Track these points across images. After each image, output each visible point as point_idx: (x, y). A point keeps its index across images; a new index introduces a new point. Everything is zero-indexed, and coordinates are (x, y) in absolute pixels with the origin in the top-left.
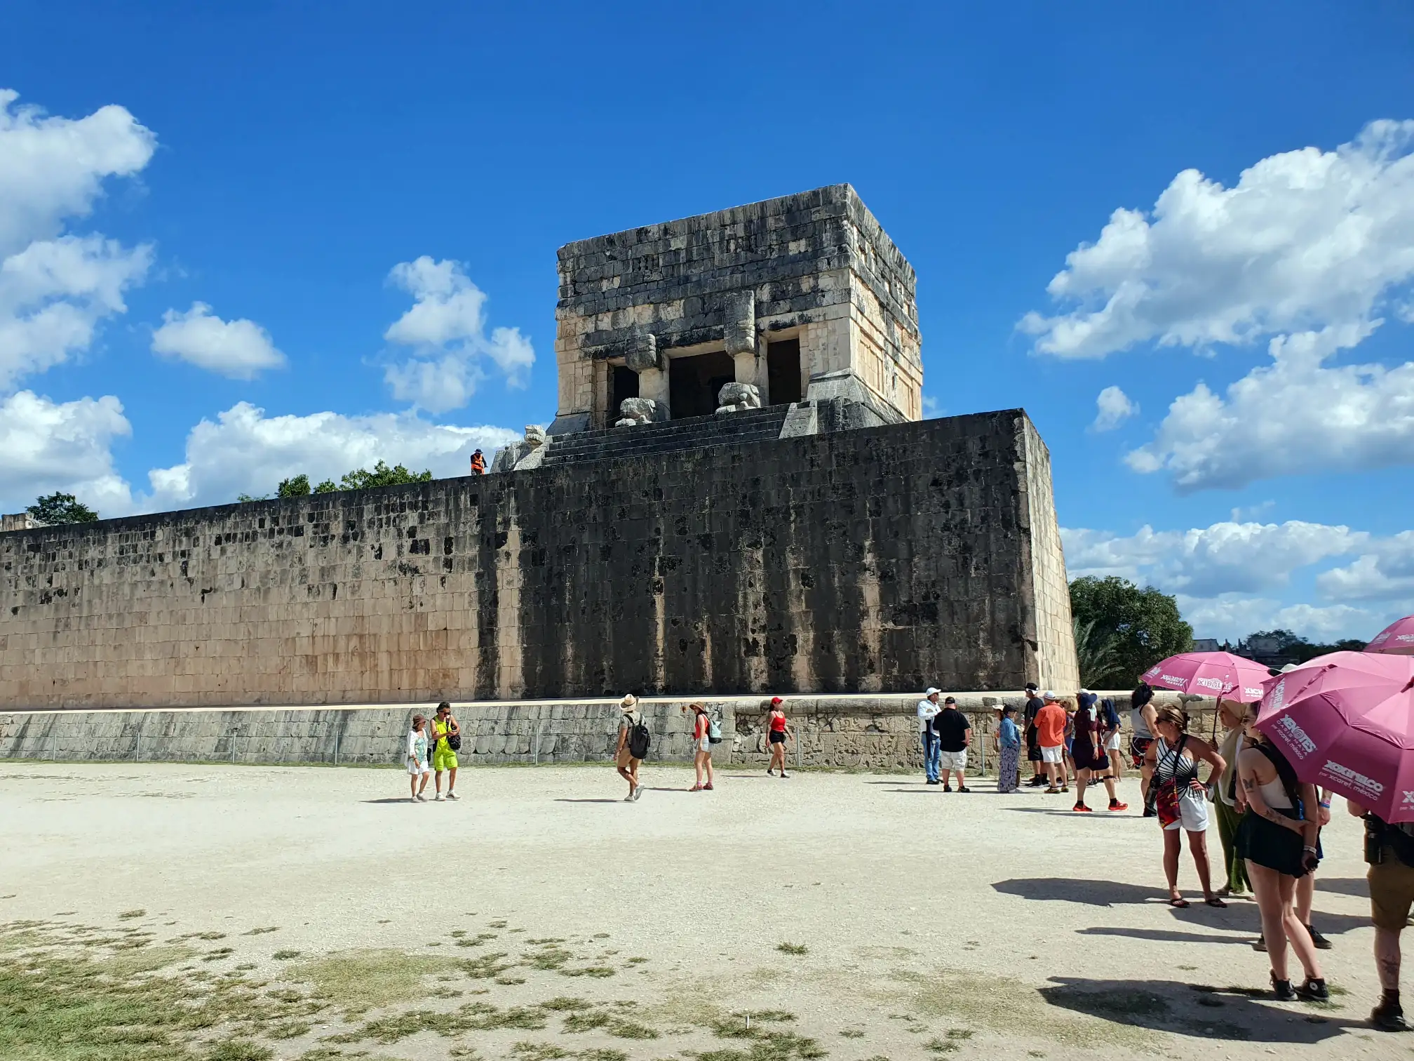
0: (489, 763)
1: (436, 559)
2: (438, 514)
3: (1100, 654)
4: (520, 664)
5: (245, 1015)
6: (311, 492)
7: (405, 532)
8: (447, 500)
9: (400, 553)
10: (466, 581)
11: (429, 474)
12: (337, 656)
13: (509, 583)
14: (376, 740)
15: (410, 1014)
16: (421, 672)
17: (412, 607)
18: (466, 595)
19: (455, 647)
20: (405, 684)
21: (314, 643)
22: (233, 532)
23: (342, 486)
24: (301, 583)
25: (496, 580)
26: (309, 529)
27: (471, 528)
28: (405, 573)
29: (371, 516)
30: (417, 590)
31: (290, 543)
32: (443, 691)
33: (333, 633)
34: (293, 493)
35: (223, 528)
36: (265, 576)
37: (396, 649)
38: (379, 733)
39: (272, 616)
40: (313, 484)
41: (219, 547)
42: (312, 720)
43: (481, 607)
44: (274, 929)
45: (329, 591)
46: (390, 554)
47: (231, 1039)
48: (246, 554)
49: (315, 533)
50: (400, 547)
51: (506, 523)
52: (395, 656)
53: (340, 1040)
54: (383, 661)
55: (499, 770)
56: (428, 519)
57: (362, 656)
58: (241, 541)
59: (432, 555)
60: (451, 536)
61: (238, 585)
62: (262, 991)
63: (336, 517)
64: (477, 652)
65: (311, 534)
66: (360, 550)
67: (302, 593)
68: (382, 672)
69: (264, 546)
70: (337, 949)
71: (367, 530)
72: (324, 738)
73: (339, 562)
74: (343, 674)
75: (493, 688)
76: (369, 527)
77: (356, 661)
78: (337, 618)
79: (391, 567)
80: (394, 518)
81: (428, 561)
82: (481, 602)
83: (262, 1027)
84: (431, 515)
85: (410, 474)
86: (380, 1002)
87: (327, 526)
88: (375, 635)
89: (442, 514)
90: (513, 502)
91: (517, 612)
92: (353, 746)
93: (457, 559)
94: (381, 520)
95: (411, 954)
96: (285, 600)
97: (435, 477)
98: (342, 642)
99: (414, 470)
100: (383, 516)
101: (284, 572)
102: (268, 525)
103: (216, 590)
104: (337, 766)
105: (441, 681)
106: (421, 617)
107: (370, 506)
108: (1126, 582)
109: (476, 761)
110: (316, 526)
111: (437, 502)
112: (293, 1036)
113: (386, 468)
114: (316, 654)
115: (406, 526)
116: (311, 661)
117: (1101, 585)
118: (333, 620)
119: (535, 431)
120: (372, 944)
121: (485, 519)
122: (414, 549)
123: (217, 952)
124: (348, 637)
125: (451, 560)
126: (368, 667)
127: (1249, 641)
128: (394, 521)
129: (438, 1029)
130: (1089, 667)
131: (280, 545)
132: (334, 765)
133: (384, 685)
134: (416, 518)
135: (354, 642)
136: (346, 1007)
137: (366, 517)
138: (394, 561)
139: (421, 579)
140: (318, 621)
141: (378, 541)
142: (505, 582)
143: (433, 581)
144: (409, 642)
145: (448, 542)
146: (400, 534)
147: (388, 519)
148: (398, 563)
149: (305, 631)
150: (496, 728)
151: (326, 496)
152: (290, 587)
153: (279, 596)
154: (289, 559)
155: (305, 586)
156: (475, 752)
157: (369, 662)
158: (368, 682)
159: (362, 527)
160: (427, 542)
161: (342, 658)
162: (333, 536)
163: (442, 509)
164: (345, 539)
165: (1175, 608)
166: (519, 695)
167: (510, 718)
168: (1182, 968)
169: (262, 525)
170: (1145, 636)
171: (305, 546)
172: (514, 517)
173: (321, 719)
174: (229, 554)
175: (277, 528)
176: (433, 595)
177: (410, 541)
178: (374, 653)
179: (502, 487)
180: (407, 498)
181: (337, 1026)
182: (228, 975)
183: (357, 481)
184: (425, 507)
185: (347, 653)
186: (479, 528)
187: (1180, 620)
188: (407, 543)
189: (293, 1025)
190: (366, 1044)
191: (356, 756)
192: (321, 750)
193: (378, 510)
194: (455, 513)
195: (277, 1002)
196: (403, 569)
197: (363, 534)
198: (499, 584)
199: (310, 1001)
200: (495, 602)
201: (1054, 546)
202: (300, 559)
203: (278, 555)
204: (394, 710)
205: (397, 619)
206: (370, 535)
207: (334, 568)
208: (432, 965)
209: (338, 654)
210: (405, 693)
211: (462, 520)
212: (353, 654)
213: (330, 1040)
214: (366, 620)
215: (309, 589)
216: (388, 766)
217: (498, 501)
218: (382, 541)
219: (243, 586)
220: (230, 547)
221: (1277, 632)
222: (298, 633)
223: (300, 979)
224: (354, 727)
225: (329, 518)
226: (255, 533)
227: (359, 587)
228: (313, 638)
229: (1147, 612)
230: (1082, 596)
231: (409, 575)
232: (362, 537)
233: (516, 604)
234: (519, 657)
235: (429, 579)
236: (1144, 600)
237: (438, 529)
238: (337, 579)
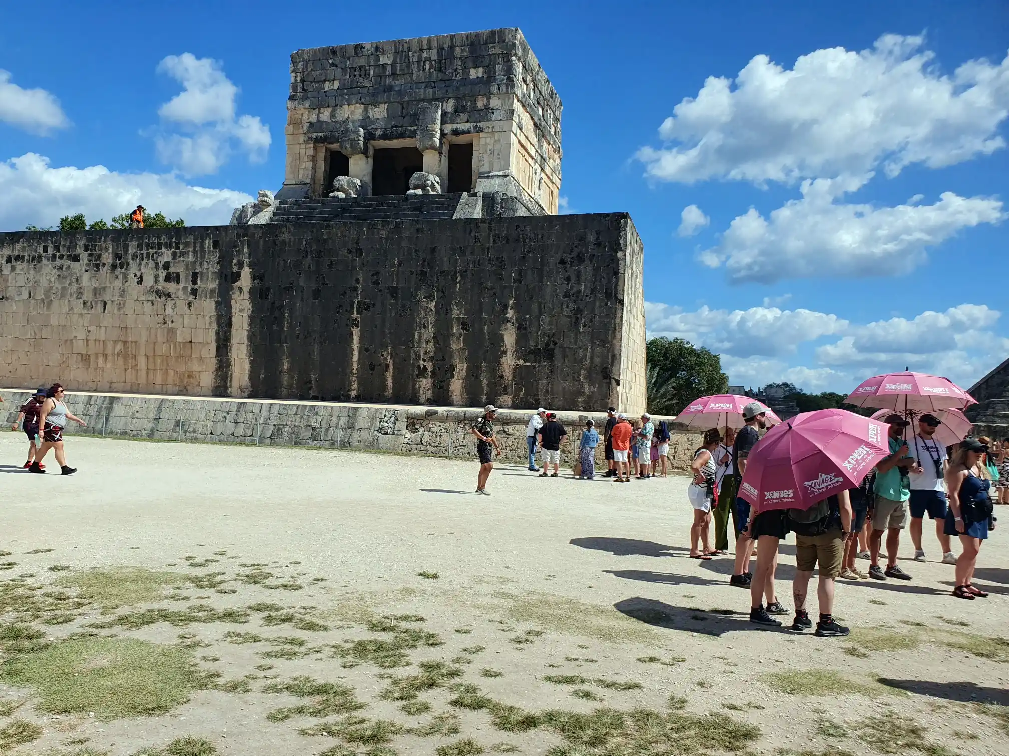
0: (221, 442)
1: (185, 288)
2: (187, 253)
3: (662, 391)
4: (247, 372)
5: (25, 609)
6: (87, 228)
7: (161, 265)
8: (195, 243)
9: (156, 282)
10: (208, 307)
11: (182, 222)
12: (105, 356)
13: (241, 311)
14: (135, 421)
15: (152, 611)
16: (171, 373)
17: (165, 323)
18: (207, 318)
19: (198, 356)
20: (159, 380)
21: (87, 346)
22: (21, 254)
23: (112, 226)
24: (77, 298)
25: (230, 308)
26: (84, 257)
27: (213, 267)
28: (160, 297)
29: (134, 251)
30: (169, 310)
31: (69, 267)
32: (188, 388)
33: (103, 338)
34: (72, 227)
35: (13, 250)
36: (48, 291)
37: (152, 354)
38: (137, 415)
39: (54, 322)
40: (89, 223)
41: (9, 265)
42: (85, 402)
43: (219, 327)
44: (49, 551)
45: (100, 307)
46: (149, 281)
47: (14, 623)
48: (32, 272)
49: (89, 261)
50: (157, 277)
51: (240, 265)
52: (151, 360)
53: (96, 627)
54: (142, 362)
55: (229, 447)
56: (180, 257)
57: (126, 357)
58: (28, 262)
59: (182, 284)
60: (197, 271)
61: (25, 296)
62: (38, 592)
63: (107, 249)
64: (214, 361)
65: (86, 261)
66: (125, 277)
67: (78, 308)
68: (141, 370)
69: (47, 267)
70: (98, 566)
71: (131, 262)
72: (95, 416)
73: (108, 285)
74: (111, 370)
75: (226, 388)
76: (133, 259)
77: (120, 362)
78: (106, 328)
79: (150, 291)
80: (153, 254)
81: (178, 290)
82: (219, 323)
83: (38, 617)
84: (182, 254)
85: (167, 220)
86: (128, 602)
87: (99, 256)
88: (136, 342)
89: (190, 254)
90: (246, 249)
91: (246, 334)
92: (117, 424)
93: (201, 290)
94: (142, 254)
95: (154, 571)
96: (65, 310)
97: (186, 225)
98: (110, 346)
99: (171, 218)
100: (144, 252)
101: (64, 289)
102: (50, 251)
103: (7, 299)
104: (104, 437)
105: (185, 381)
106: (172, 332)
107: (134, 243)
108: (688, 343)
109: (212, 439)
110: (90, 255)
111: (187, 245)
112: (61, 623)
113: (148, 214)
114: (89, 354)
115: (162, 261)
116: (85, 359)
117: (671, 343)
118: (103, 329)
119: (266, 196)
120: (125, 563)
121: (224, 261)
122: (168, 279)
123: (4, 565)
124: (115, 342)
125: (196, 290)
126: (130, 365)
127: (765, 389)
128: (153, 256)
129: (172, 621)
130: (654, 400)
131: (61, 268)
132: (102, 437)
133: (142, 380)
134: (170, 255)
135: (119, 347)
136: (103, 605)
137: (131, 251)
138: (152, 288)
139: (173, 302)
140: (91, 329)
141: (140, 270)
142: (238, 310)
143: (182, 305)
144: (163, 349)
145: (195, 276)
146: (157, 267)
147: (148, 254)
148: (155, 289)
149: (81, 335)
150: (228, 417)
151: (98, 233)
152: (69, 301)
153: (59, 307)
154: (68, 279)
155: (81, 301)
156: (211, 434)
157: (131, 363)
158: (130, 377)
159: (128, 259)
160: (178, 274)
161: (109, 358)
162: (104, 264)
163: (191, 250)
164: (114, 267)
165: (718, 363)
166: (246, 394)
167: (238, 411)
168: (685, 597)
169: (45, 250)
170: (696, 381)
171: (81, 270)
172: (247, 261)
173: (92, 403)
174: (17, 271)
175: (58, 254)
176: (182, 316)
177: (165, 273)
178: (135, 356)
179: (238, 236)
180: (164, 239)
181: (95, 617)
182: (12, 581)
183: (124, 223)
184: (177, 248)
185: (113, 354)
186: (219, 267)
187: (721, 372)
188: (163, 274)
189: (61, 616)
190: (117, 629)
191: (119, 431)
192: (92, 426)
193: (140, 247)
194: (201, 254)
195: (50, 600)
196: (159, 293)
197: (128, 264)
198: (233, 311)
199: (76, 600)
200: (230, 325)
201: (639, 314)
202: (77, 280)
203: (59, 276)
204: (150, 399)
205: (153, 331)
206: (133, 266)
207: (104, 289)
208: (170, 579)
209: (106, 355)
210: (158, 387)
211: (206, 259)
212: (118, 355)
213: (90, 626)
214: (128, 331)
215: (84, 304)
216: (143, 440)
217: (235, 247)
218: (143, 271)
219: (30, 297)
220: (19, 266)
221: (784, 384)
222: (75, 337)
223: (68, 585)
224: (118, 410)
225: (101, 250)
226: (40, 257)
227: (124, 304)
228: (87, 341)
229: (699, 365)
230: (656, 351)
231: (163, 298)
232: (127, 267)
233: (246, 326)
234: (247, 367)
235: (179, 303)
236: (698, 356)
237: (187, 265)
238: (107, 297)
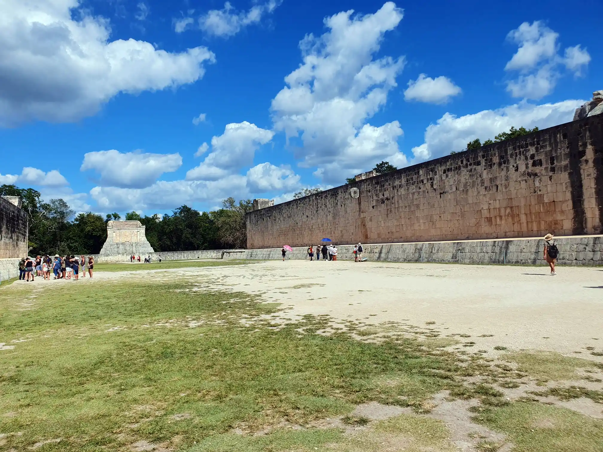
0: (584, 265)
1: (546, 168)
2: (546, 146)
4: (598, 216)
5: (486, 374)
6: (482, 145)
7: (529, 157)
8: (550, 139)
9: (527, 167)
10: (564, 177)
11: (537, 128)
12: (501, 217)
13: (588, 175)
14: (523, 254)
15: (574, 388)
16: (543, 223)
17: (535, 192)
18: (564, 184)
19: (560, 209)
20: (535, 229)
21: (490, 212)
22: (450, 167)
23: (495, 141)
24: (481, 186)
25: (580, 175)
26: (483, 162)
27: (564, 150)
28: (530, 177)
29: (511, 152)
30: (537, 184)
31: (475, 169)
32: (555, 231)
33: (498, 206)
34: (474, 147)
35: (446, 166)
36: (465, 185)
37: (529, 213)
38: (524, 250)
39: (470, 201)
40: (482, 142)
41: (445, 174)
42: (492, 245)
43: (572, 189)
44: (492, 336)
45: (494, 189)
46: (522, 168)
47: (482, 383)
48: (456, 176)
49: (486, 163)
50: (527, 165)
51: (585, 145)
52: (528, 215)
53: (537, 394)
54: (523, 218)
56: (540, 149)
57: (513, 217)
58: (454, 170)
59: (544, 166)
60: (553, 156)
61: (454, 189)
62: (491, 363)
63: (495, 154)
64: (572, 212)
65: (484, 164)
66: (508, 169)
67: (483, 191)
68: (523, 223)
69: (464, 172)
70: (525, 349)
71: (510, 159)
72: (498, 253)
73: (498, 175)
74: (505, 225)
75: (583, 229)
76: (511, 157)
77: (510, 219)
78: (499, 200)
79: (523, 174)
80: (523, 151)
81: (542, 170)
82: (572, 186)
83: (496, 381)
84: (542, 147)
85: (527, 130)
86: (555, 378)
87: (491, 159)
88: (518, 206)
89: (548, 146)
90: (588, 133)
91: (594, 190)
92: (512, 256)
93: (558, 167)
94: (516, 153)
95: (566, 356)
96: (475, 194)
97: (540, 129)
98: (503, 211)
99: (529, 128)
100: (517, 151)
101: (473, 181)
102: (465, 162)
103: (445, 193)
104: (506, 265)
105: (553, 226)
106: (541, 197)
107: (510, 147)
109: (577, 263)
110: (486, 160)
111: (544, 141)
112: (512, 387)
113: (515, 129)
114: (491, 216)
115: (529, 154)
116: (489, 220)
118: (498, 201)
119: (599, 94)
120: (543, 348)
121: (572, 145)
122: (534, 165)
123: (468, 343)
124: (506, 208)
125: (554, 168)
126: (516, 221)
128: (523, 152)
131: (471, 171)
132: (504, 265)
133: (525, 229)
134: (534, 150)
135: (508, 210)
136: (536, 378)
137: (509, 152)
138: (525, 172)
139: (539, 178)
140: (491, 202)
141: (516, 162)
142: (586, 175)
143: (545, 179)
144: (536, 208)
145: (552, 160)
146: (526, 158)
147: (520, 152)
148: (526, 172)
149: (486, 207)
150: (587, 248)
151: (489, 146)
152: (477, 188)
153: (473, 192)
154: (476, 175)
155: (484, 187)
156: (575, 259)
157: (516, 219)
158: (516, 227)
159: (508, 158)
160: (540, 160)
161: (503, 218)
162: (494, 163)
163: (547, 143)
164: (500, 164)
166: (598, 231)
167: (594, 243)
169: (462, 163)
171: (482, 169)
172: (589, 141)
173: (496, 245)
174: (449, 177)
175: (469, 163)
176: (546, 186)
177: (532, 161)
178: (518, 215)
179: (581, 127)
180: (529, 141)
181: (532, 387)
182: (475, 354)
183: (502, 138)
184: (538, 144)
185: (505, 215)
186: (568, 150)
188: (530, 162)
189: (511, 382)
190: (552, 399)
191: (514, 261)
192: (497, 258)
193: (514, 149)
194: (555, 144)
195: (500, 370)
196: (529, 175)
197: (508, 160)
198: (583, 177)
199: (517, 372)
200: (581, 186)
202: (480, 176)
203: (470, 175)
204: (531, 240)
205: (528, 199)
206: (512, 161)
207: (496, 178)
208: (582, 364)
209: (501, 216)
210: (535, 232)
211: (559, 147)
212: (508, 216)
213: (532, 393)
214: (513, 200)
215: (486, 188)
216: (530, 266)
217: (579, 134)
218: (518, 163)
219: (456, 189)
220: (450, 174)
222: (482, 208)
223: (509, 360)
224: (512, 249)
225: (491, 156)
226: (460, 166)
227: (508, 185)
228: (489, 209)
231: (532, 177)
232: (508, 162)
233: (593, 185)
234: (597, 213)
235: (543, 178)
237: (546, 153)
238: (498, 183)
